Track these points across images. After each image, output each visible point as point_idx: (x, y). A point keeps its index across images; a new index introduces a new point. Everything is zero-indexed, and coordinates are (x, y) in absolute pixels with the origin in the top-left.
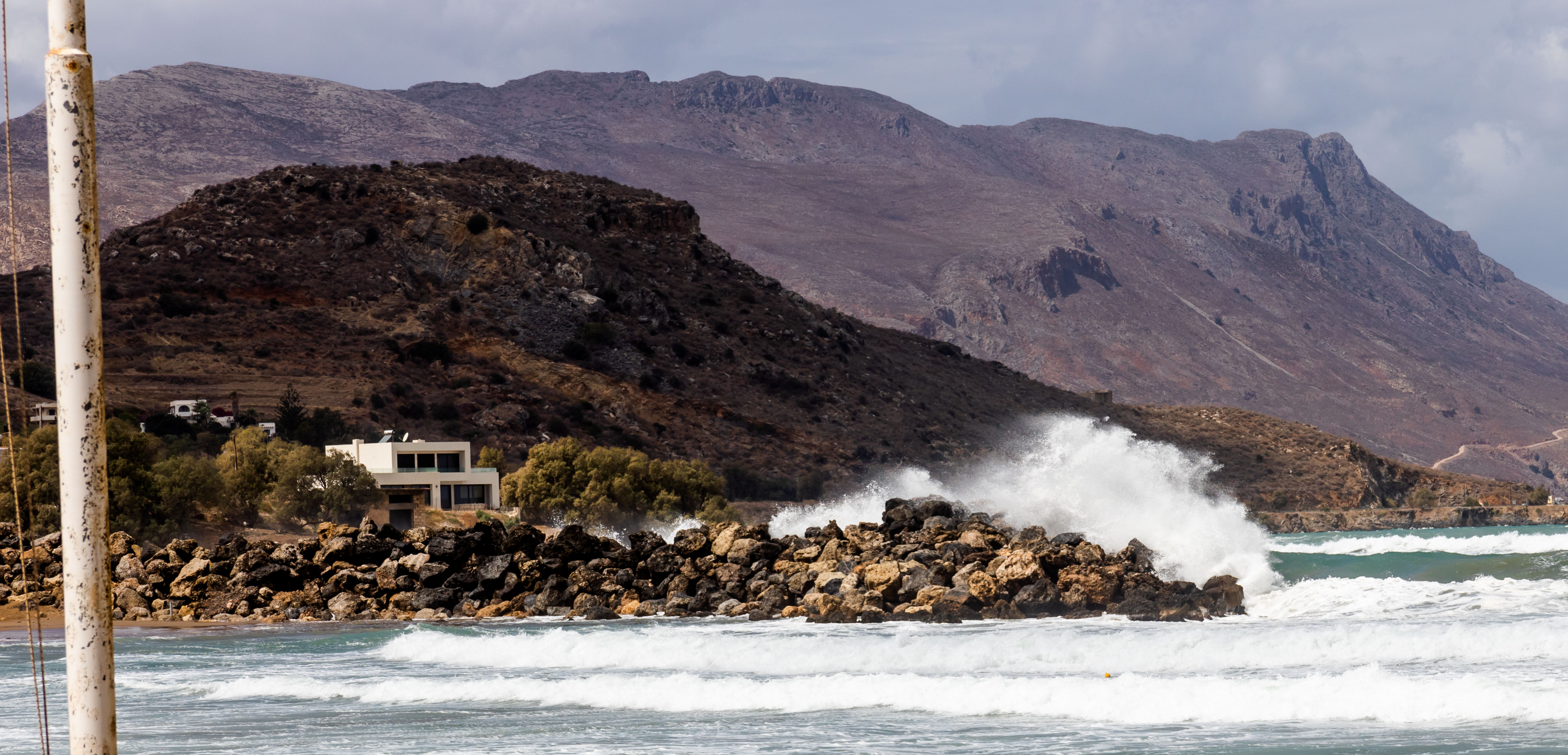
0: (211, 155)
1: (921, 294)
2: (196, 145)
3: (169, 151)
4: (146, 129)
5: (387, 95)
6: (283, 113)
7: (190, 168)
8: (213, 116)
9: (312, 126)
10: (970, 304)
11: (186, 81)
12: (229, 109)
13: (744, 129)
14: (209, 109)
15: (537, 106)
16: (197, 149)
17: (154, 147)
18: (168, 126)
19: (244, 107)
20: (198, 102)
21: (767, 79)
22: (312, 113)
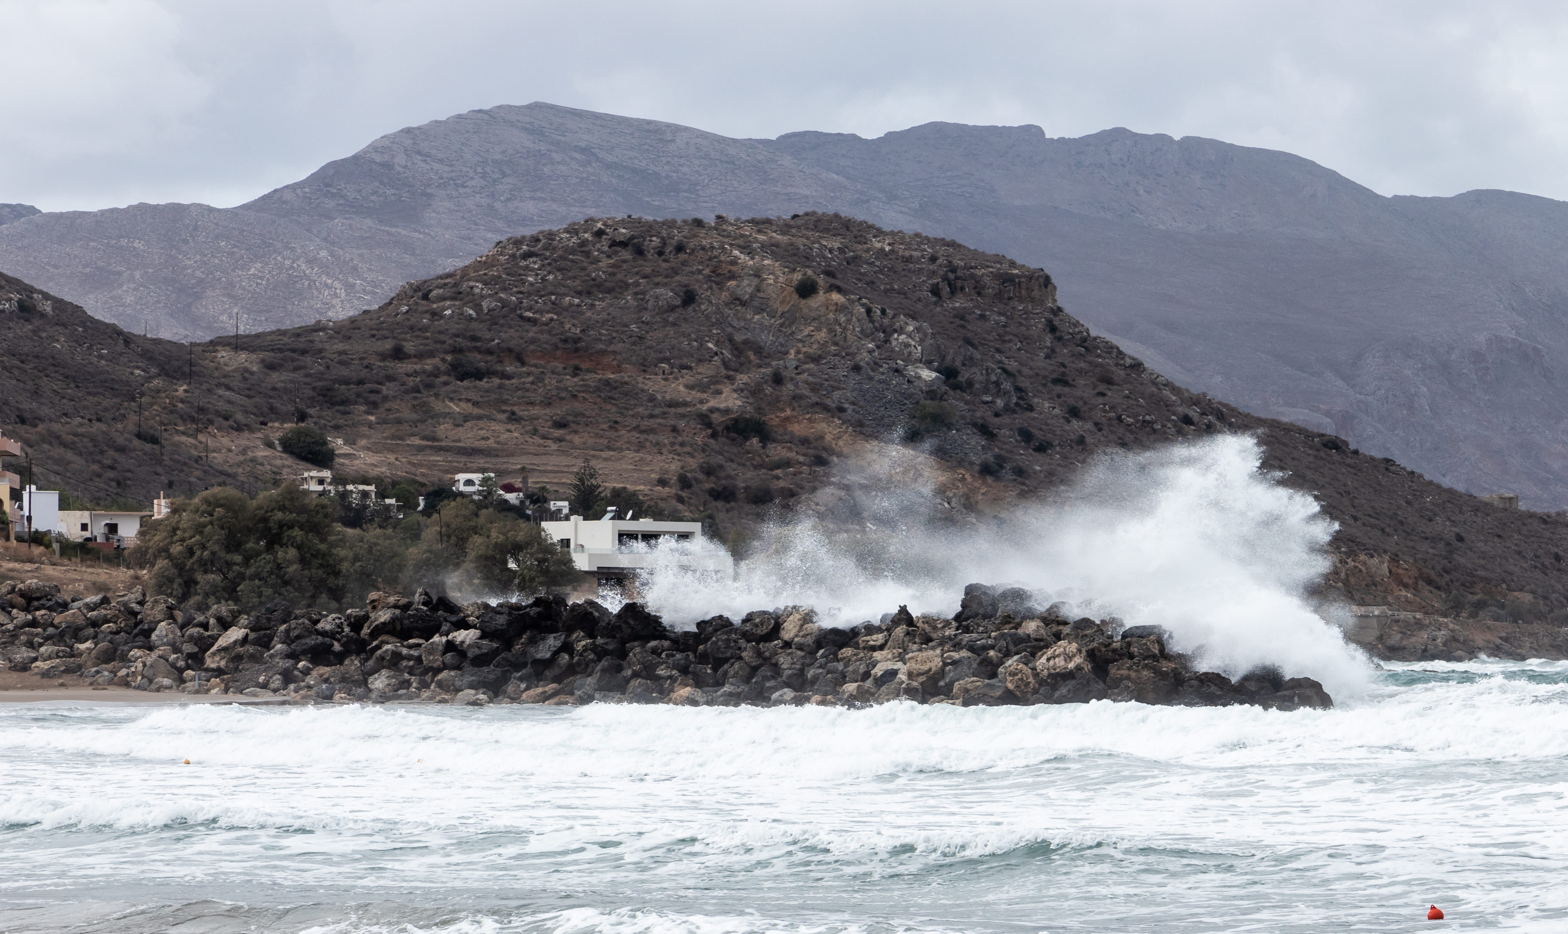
0: (554, 206)
1: (1340, 383)
2: (539, 194)
3: (509, 200)
4: (484, 175)
5: (751, 144)
6: (636, 162)
7: (531, 219)
8: (559, 163)
9: (668, 177)
10: (1395, 396)
11: (530, 123)
12: (577, 155)
13: (1149, 192)
14: (554, 155)
15: (919, 162)
16: (540, 199)
17: (492, 195)
18: (509, 172)
19: (594, 154)
20: (543, 147)
21: (1177, 137)
22: (668, 162)
